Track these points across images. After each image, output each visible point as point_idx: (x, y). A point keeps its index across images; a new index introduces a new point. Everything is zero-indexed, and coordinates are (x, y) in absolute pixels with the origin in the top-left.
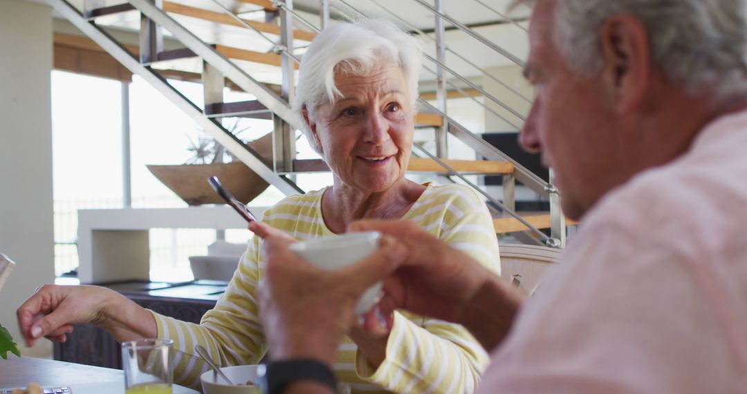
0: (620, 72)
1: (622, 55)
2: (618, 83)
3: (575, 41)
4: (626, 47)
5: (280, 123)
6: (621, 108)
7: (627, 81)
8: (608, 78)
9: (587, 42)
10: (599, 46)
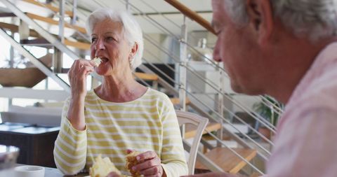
0: (257, 22)
1: (258, 13)
2: (257, 28)
3: (234, 8)
4: (259, 9)
5: (57, 51)
6: (260, 41)
7: (261, 27)
8: (252, 25)
9: (240, 8)
10: (246, 10)
